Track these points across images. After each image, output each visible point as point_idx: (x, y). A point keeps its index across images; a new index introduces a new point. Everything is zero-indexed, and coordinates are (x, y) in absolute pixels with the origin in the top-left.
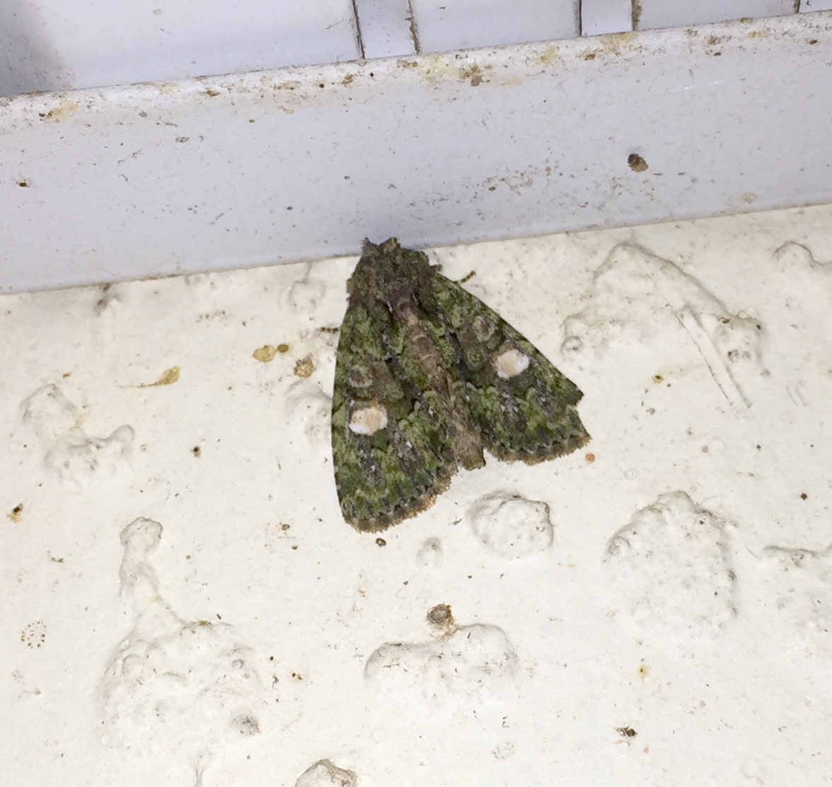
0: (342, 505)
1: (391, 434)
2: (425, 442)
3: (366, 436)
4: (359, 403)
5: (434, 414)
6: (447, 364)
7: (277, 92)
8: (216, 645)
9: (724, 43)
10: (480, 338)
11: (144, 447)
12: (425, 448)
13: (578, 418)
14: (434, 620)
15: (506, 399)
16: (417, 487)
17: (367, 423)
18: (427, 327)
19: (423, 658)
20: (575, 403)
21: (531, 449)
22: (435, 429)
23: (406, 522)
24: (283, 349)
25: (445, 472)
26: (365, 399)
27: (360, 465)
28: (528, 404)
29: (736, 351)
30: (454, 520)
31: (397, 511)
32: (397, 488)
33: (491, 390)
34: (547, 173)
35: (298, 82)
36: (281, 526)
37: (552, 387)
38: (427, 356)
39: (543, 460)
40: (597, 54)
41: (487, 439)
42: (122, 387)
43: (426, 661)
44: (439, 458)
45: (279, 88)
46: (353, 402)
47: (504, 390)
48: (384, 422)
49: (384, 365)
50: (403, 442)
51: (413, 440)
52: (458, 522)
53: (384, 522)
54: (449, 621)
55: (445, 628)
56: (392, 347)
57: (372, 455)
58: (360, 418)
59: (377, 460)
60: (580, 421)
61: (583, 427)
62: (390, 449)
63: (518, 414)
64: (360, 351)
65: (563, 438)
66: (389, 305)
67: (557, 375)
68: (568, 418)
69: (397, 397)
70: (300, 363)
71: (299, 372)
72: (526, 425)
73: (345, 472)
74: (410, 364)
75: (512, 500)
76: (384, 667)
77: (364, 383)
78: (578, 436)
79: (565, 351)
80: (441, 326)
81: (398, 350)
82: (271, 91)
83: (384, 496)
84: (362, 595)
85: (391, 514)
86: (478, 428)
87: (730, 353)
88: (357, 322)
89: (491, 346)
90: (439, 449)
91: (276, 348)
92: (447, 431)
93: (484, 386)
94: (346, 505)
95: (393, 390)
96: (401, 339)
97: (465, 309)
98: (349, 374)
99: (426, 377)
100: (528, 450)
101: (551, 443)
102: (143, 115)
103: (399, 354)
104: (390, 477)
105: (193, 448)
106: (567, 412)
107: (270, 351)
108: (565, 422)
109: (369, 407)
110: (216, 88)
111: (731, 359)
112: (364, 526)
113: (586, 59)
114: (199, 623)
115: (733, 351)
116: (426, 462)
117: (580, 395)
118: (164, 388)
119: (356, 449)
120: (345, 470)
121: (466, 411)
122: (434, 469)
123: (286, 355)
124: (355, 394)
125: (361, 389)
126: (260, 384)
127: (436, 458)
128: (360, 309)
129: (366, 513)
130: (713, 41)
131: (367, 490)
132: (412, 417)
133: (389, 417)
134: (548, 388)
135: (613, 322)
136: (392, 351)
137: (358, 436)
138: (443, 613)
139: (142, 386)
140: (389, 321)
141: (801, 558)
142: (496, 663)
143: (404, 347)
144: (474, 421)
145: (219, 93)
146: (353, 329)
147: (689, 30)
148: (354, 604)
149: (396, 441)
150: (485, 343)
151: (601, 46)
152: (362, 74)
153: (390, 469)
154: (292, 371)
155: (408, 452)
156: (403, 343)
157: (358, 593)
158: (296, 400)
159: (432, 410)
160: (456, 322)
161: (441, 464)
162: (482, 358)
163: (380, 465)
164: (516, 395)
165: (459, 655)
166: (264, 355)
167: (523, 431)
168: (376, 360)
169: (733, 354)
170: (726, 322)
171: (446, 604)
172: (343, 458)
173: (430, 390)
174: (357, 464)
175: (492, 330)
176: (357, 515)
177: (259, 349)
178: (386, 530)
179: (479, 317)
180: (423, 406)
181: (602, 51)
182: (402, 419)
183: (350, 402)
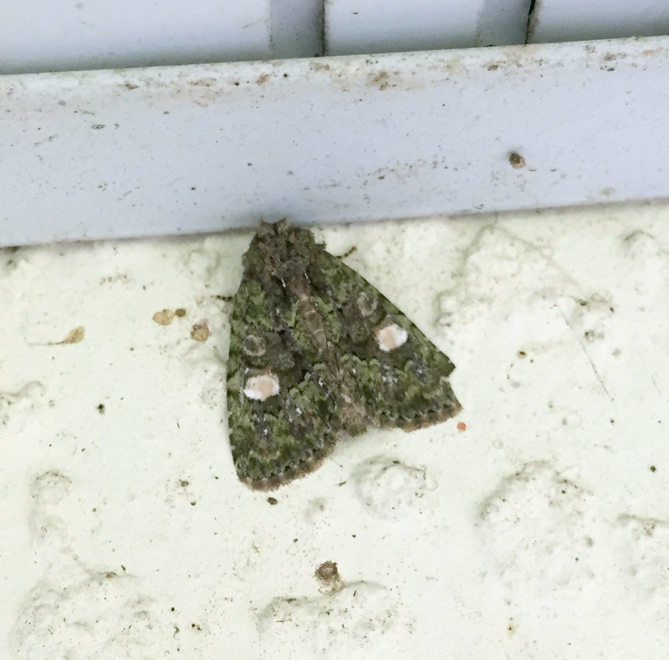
0: (236, 465)
1: (283, 401)
2: (314, 410)
3: (259, 402)
4: (253, 371)
5: (324, 386)
6: (335, 339)
7: (193, 88)
8: (122, 596)
9: (619, 60)
10: (364, 312)
11: (52, 403)
12: (314, 415)
13: (450, 389)
14: (322, 576)
15: (387, 370)
16: (306, 450)
17: (261, 389)
18: (318, 303)
19: (313, 614)
20: (447, 374)
21: (408, 417)
22: (325, 399)
23: (296, 482)
24: (181, 313)
25: (332, 438)
26: (259, 367)
27: (253, 428)
28: (406, 376)
29: (593, 331)
30: (339, 482)
31: (287, 472)
32: (287, 451)
33: (373, 362)
34: (434, 166)
35: (214, 80)
36: (180, 483)
37: (427, 360)
38: (317, 331)
39: (420, 428)
40: (500, 65)
41: (371, 409)
42: (31, 344)
43: (316, 616)
44: (327, 425)
45: (196, 84)
46: (247, 369)
47: (385, 362)
48: (276, 389)
49: (277, 335)
50: (294, 408)
51: (302, 407)
52: (343, 484)
53: (275, 482)
54: (336, 578)
55: (332, 584)
56: (285, 320)
57: (265, 419)
58: (254, 385)
59: (269, 424)
60: (453, 393)
61: (456, 398)
62: (281, 414)
63: (397, 385)
64: (254, 322)
65: (438, 407)
66: (283, 281)
67: (432, 348)
68: (441, 388)
69: (289, 367)
70: (196, 328)
71: (196, 335)
72: (405, 394)
73: (239, 434)
74: (302, 337)
75: (393, 466)
76: (278, 621)
77: (257, 352)
78: (451, 406)
79: (439, 327)
80: (330, 302)
81: (291, 323)
82: (188, 87)
83: (275, 458)
84: (256, 550)
85: (281, 474)
86: (363, 399)
87: (587, 334)
88: (252, 294)
89: (373, 320)
90: (327, 417)
91: (174, 311)
92: (336, 403)
93: (367, 359)
94: (240, 465)
95: (285, 360)
96: (294, 315)
97: (350, 285)
98: (244, 342)
99: (317, 350)
100: (406, 418)
101: (426, 411)
102: (62, 103)
103: (291, 328)
104: (281, 441)
105: (98, 405)
106: (441, 383)
107: (169, 315)
108: (439, 392)
109: (262, 374)
110: (134, 81)
111: (588, 339)
112: (257, 485)
113: (489, 70)
114: (105, 575)
115: (590, 332)
116: (314, 427)
117: (452, 367)
118: (70, 347)
119: (250, 413)
120: (239, 432)
121: (352, 383)
122: (322, 434)
123: (183, 319)
124: (249, 362)
125: (256, 358)
126: (160, 346)
127: (324, 425)
128: (254, 282)
129: (259, 473)
130: (609, 58)
131: (261, 451)
132: (302, 385)
133: (281, 385)
134: (424, 361)
135: (482, 300)
136: (285, 325)
137: (251, 401)
138: (330, 570)
139: (50, 344)
140: (283, 295)
141: (653, 528)
142: (380, 620)
143: (297, 322)
144: (359, 393)
145: (136, 87)
146: (248, 301)
147: (587, 46)
148: (248, 560)
149: (287, 408)
150: (368, 318)
151: (505, 58)
152: (276, 74)
153: (281, 433)
154: (188, 335)
155: (299, 417)
156: (295, 318)
157: (252, 549)
158: (194, 363)
159: (321, 382)
160: (342, 298)
161: (329, 431)
162: (365, 332)
163: (272, 429)
164: (395, 367)
165: (346, 612)
166: (163, 318)
167: (401, 400)
168: (269, 331)
169: (590, 334)
170: (583, 304)
171: (333, 561)
172: (237, 420)
173: (321, 363)
174: (250, 428)
175: (375, 305)
176: (250, 474)
177: (158, 313)
178: (277, 489)
179: (363, 293)
180: (313, 377)
181: (505, 62)
182: (292, 387)
183: (245, 369)
